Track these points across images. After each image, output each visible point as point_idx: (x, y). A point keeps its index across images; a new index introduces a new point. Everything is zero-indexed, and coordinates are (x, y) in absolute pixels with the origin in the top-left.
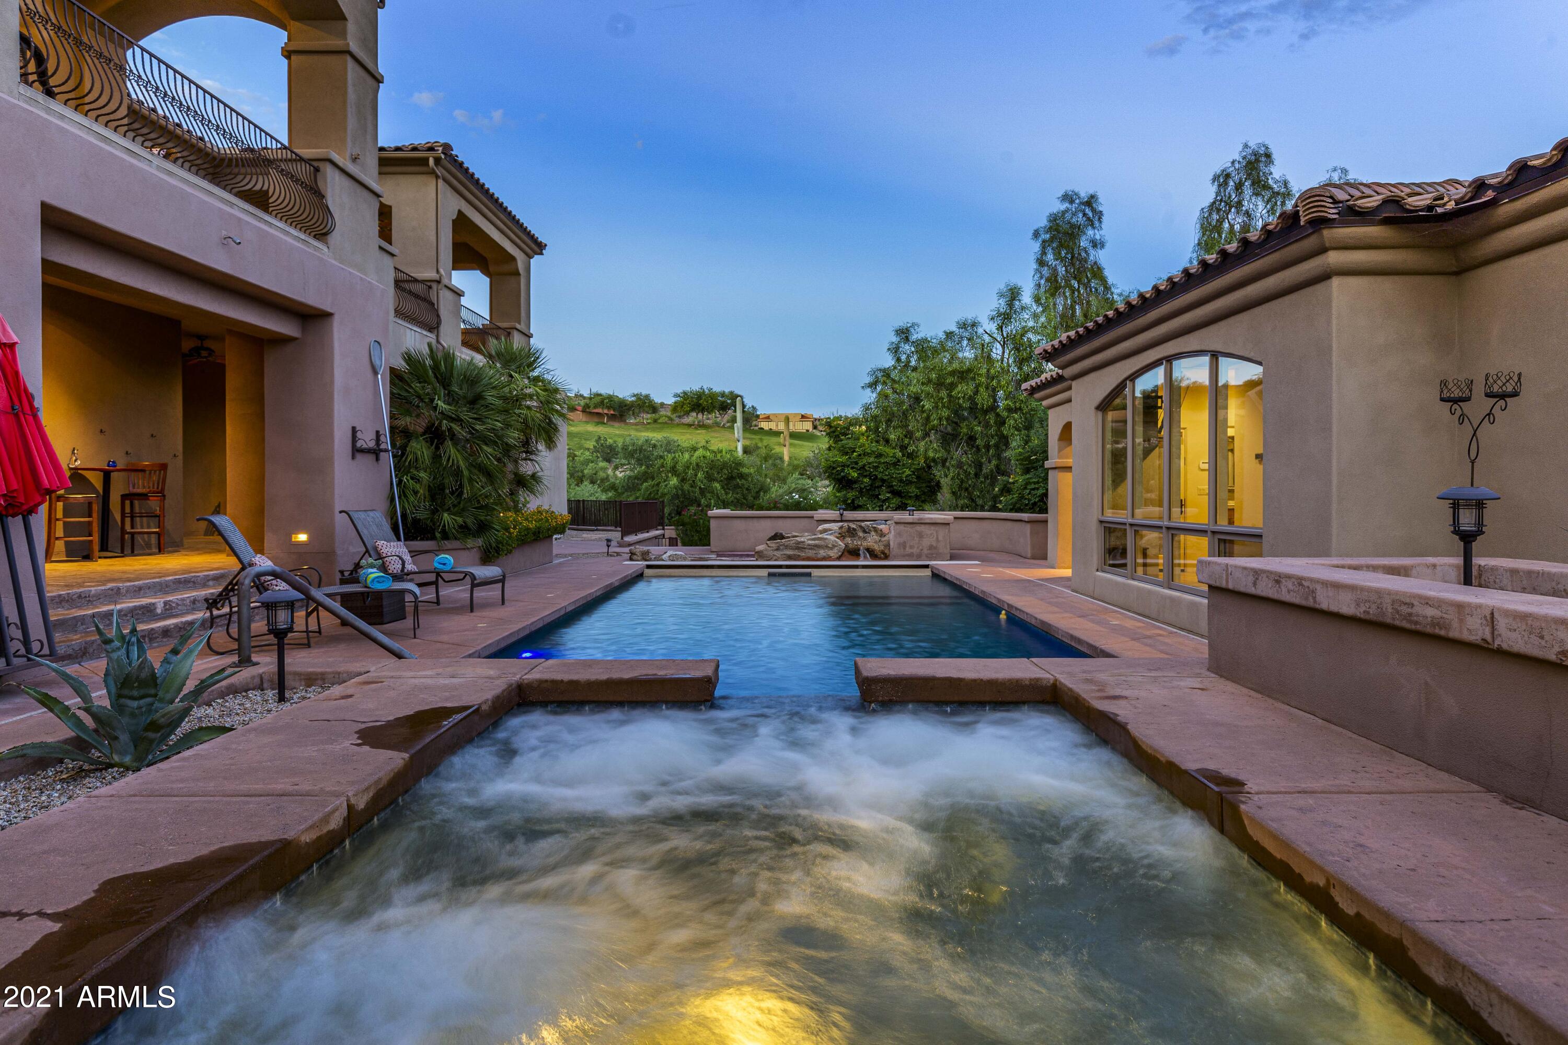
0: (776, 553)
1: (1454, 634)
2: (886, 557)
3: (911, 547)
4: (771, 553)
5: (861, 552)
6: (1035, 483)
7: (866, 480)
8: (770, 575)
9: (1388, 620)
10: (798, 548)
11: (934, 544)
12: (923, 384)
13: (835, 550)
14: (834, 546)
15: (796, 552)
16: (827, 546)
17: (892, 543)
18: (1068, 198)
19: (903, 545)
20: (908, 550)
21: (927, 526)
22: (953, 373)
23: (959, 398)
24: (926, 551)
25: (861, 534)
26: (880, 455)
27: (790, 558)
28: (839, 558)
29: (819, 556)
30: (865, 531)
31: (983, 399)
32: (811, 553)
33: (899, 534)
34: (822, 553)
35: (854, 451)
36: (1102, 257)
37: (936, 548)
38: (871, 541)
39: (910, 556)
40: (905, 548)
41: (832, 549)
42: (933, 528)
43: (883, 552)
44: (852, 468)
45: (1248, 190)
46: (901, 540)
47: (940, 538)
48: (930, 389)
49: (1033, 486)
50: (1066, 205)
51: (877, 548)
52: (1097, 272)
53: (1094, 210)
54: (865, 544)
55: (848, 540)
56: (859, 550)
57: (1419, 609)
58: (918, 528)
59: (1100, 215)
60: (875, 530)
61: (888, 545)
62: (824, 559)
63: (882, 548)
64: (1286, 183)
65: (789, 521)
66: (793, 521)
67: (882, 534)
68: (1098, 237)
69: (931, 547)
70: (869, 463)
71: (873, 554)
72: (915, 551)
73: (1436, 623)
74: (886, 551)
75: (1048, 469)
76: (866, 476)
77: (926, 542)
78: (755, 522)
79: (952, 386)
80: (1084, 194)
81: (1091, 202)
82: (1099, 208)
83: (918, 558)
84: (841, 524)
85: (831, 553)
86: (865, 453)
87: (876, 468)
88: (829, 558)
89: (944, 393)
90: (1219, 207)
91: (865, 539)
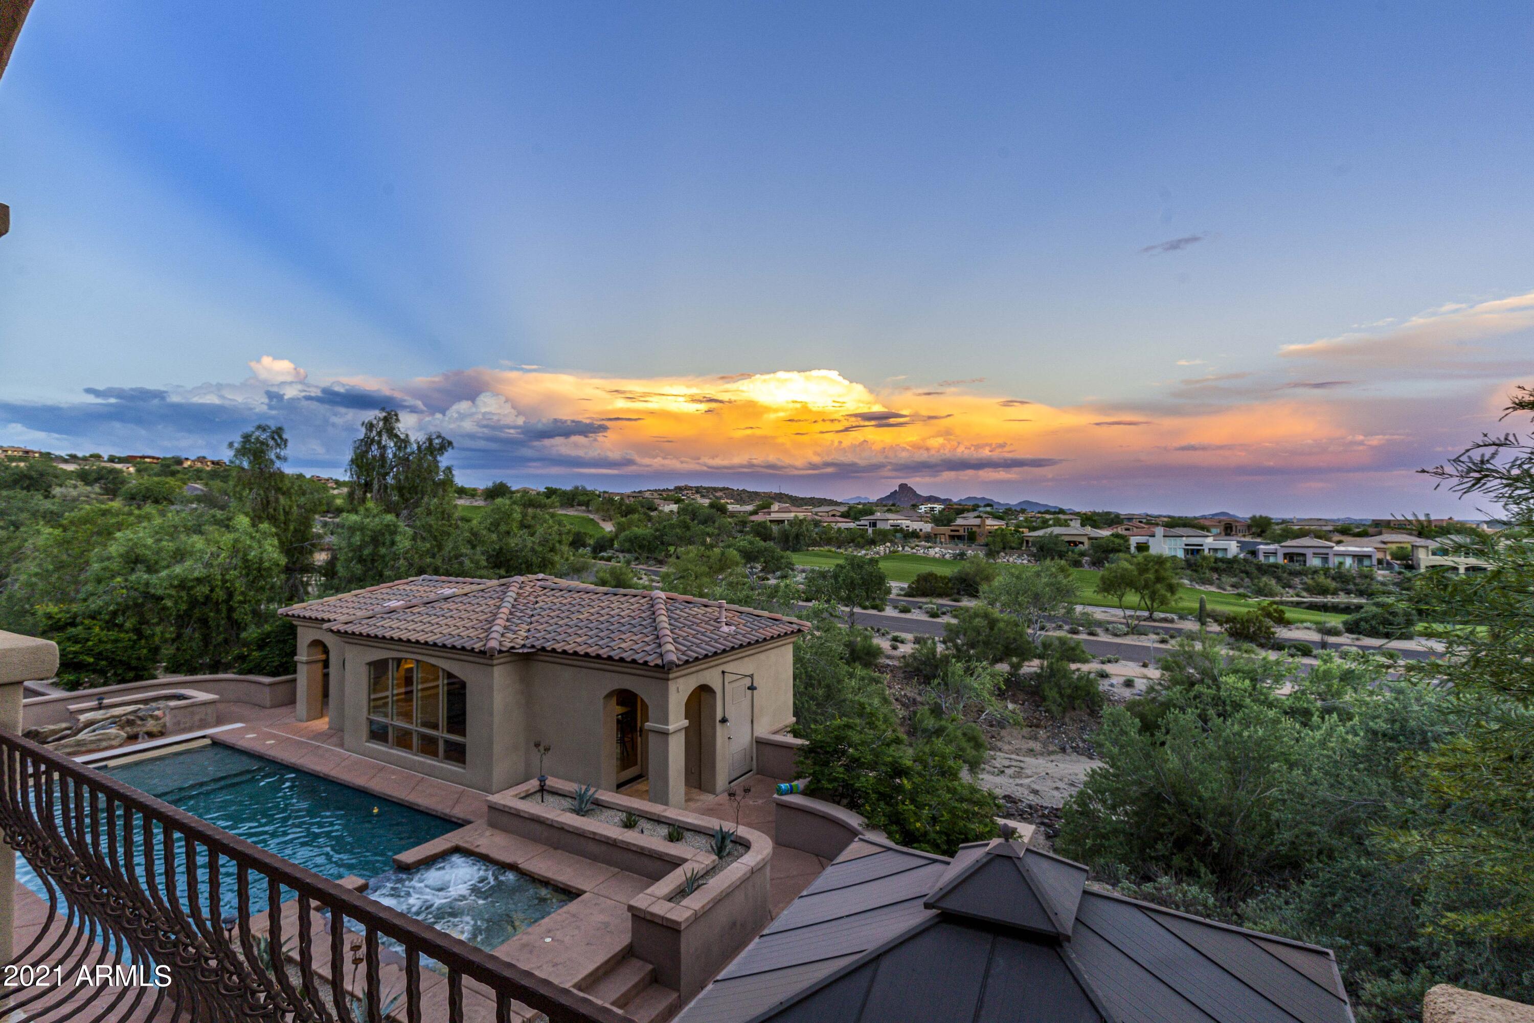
2: (162, 734)
3: (185, 723)
5: (140, 737)
10: (78, 745)
11: (203, 717)
13: (118, 740)
14: (117, 737)
15: (77, 748)
16: (110, 739)
17: (168, 724)
18: (261, 428)
19: (178, 723)
20: (182, 726)
21: (199, 706)
22: (192, 580)
23: (197, 596)
24: (197, 724)
25: (139, 722)
26: (116, 641)
28: (121, 746)
29: (101, 747)
30: (142, 719)
31: (220, 594)
32: (90, 748)
33: (175, 716)
34: (104, 744)
37: (205, 720)
38: (151, 725)
39: (187, 732)
40: (179, 725)
41: (114, 739)
42: (203, 706)
43: (160, 732)
45: (385, 437)
46: (176, 720)
47: (207, 713)
50: (260, 432)
51: (157, 730)
53: (281, 438)
54: (145, 729)
55: (128, 729)
56: (138, 736)
58: (191, 709)
59: (286, 441)
60: (152, 716)
61: (164, 726)
62: (105, 750)
63: (162, 730)
64: (407, 436)
67: (157, 718)
68: (282, 454)
69: (201, 720)
70: (107, 649)
71: (151, 737)
72: (188, 725)
74: (166, 732)
77: (197, 718)
79: (192, 588)
80: (273, 425)
81: (279, 431)
82: (285, 436)
83: (190, 729)
84: (102, 712)
85: (114, 743)
86: (100, 641)
87: (113, 652)
88: (112, 747)
89: (183, 594)
90: (368, 442)
91: (144, 725)
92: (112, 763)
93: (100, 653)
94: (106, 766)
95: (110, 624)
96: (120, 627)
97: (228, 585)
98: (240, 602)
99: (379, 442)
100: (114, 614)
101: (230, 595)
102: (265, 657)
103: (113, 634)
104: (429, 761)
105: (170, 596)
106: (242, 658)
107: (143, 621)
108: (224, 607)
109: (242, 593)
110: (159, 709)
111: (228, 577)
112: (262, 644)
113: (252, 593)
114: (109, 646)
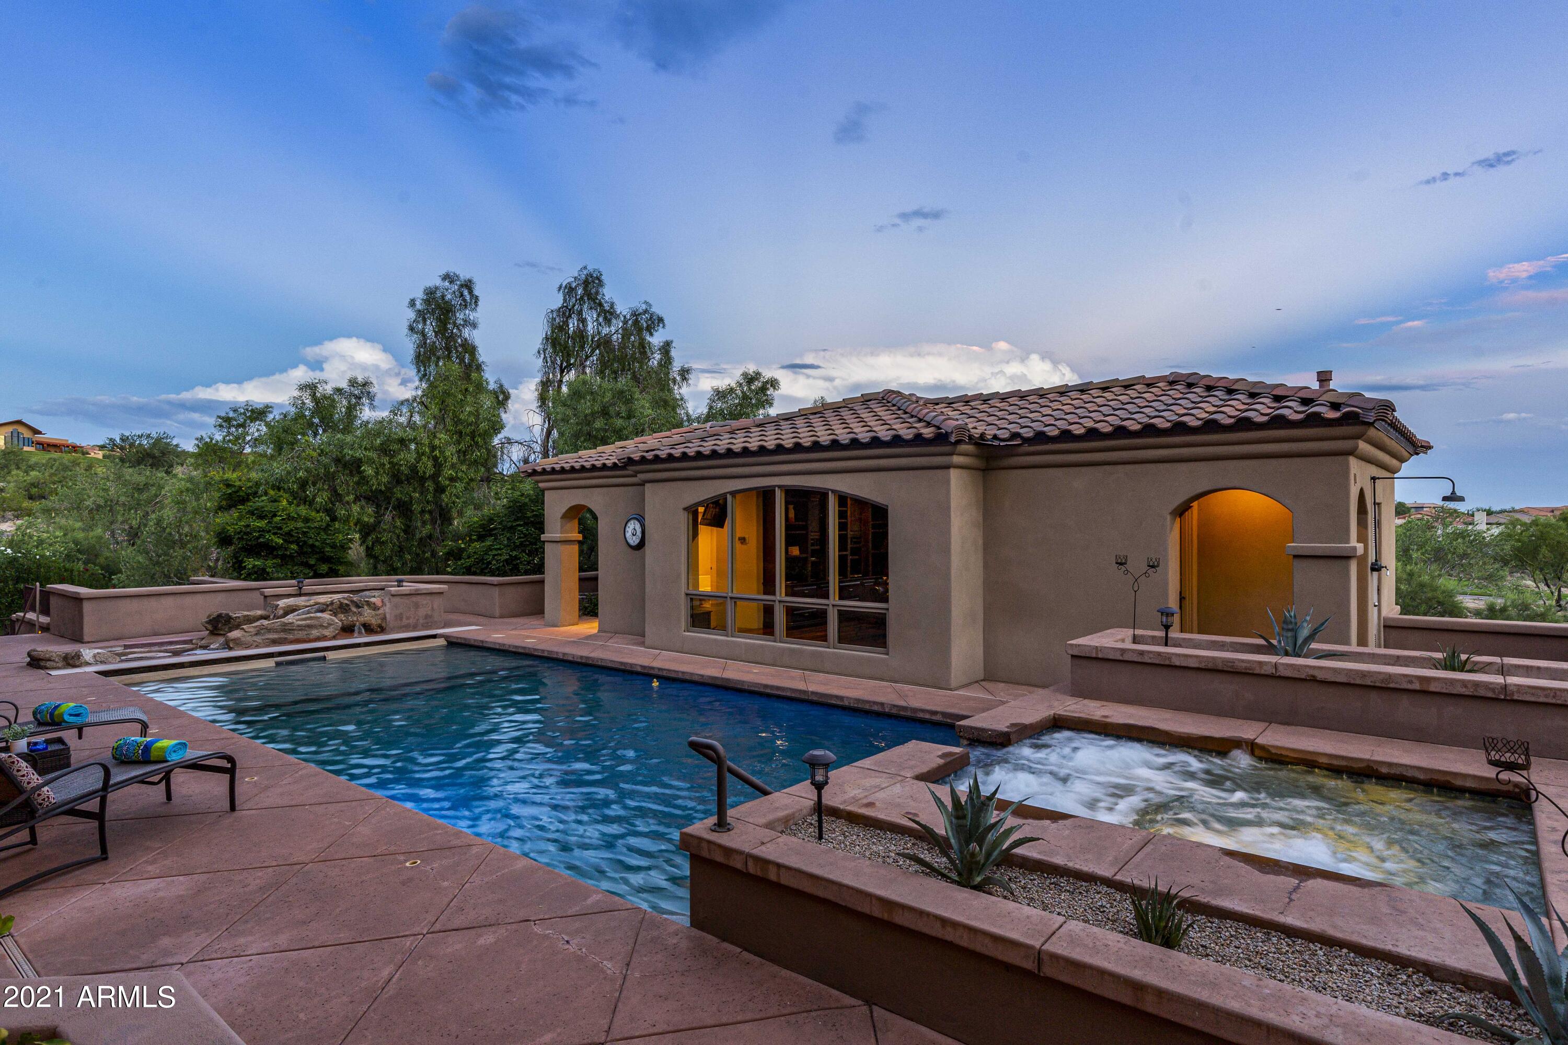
0: (256, 638)
1: (1256, 672)
2: (382, 630)
3: (408, 618)
4: (249, 639)
5: (356, 628)
6: (496, 549)
7: (294, 546)
8: (278, 664)
9: (1220, 668)
10: (284, 631)
11: (429, 613)
12: (366, 449)
13: (331, 629)
14: (330, 625)
15: (283, 635)
16: (321, 626)
17: (388, 616)
18: (449, 278)
19: (400, 617)
20: (405, 622)
21: (423, 597)
23: (401, 465)
24: (421, 621)
25: (354, 609)
26: (307, 520)
27: (274, 642)
28: (334, 638)
29: (311, 637)
30: (358, 606)
31: (427, 467)
32: (301, 635)
33: (396, 606)
34: (315, 633)
35: (275, 515)
36: (476, 337)
37: (431, 617)
38: (368, 615)
39: (406, 628)
40: (401, 619)
41: (326, 628)
42: (428, 597)
43: (380, 626)
44: (275, 534)
45: (586, 306)
46: (398, 612)
47: (435, 606)
48: (373, 455)
49: (494, 552)
50: (447, 284)
51: (374, 622)
52: (470, 349)
53: (471, 294)
54: (362, 619)
55: (342, 616)
56: (354, 626)
57: (1237, 663)
58: (414, 599)
59: (476, 299)
60: (368, 603)
61: (384, 618)
62: (318, 639)
63: (379, 622)
64: (612, 305)
65: (199, 596)
66: (208, 596)
67: (375, 608)
68: (471, 318)
69: (427, 617)
70: (296, 529)
71: (369, 629)
72: (412, 621)
73: (1246, 668)
74: (384, 625)
75: (544, 542)
76: (292, 543)
77: (422, 612)
78: (153, 602)
80: (462, 276)
81: (468, 285)
82: (476, 292)
83: (415, 628)
84: (303, 598)
85: (327, 632)
86: (290, 518)
87: (304, 533)
88: (324, 638)
89: (385, 460)
90: (565, 312)
91: (360, 614)
92: (331, 655)
93: (289, 534)
94: (324, 658)
95: (300, 497)
96: (310, 503)
97: (437, 453)
98: (452, 479)
99: (580, 313)
100: (303, 484)
101: (438, 465)
102: (490, 548)
103: (303, 510)
104: (810, 648)
105: (371, 461)
106: (455, 554)
107: (336, 496)
108: (430, 485)
109: (453, 466)
110: (374, 597)
111: (437, 442)
112: (484, 531)
113: (464, 468)
114: (300, 524)
